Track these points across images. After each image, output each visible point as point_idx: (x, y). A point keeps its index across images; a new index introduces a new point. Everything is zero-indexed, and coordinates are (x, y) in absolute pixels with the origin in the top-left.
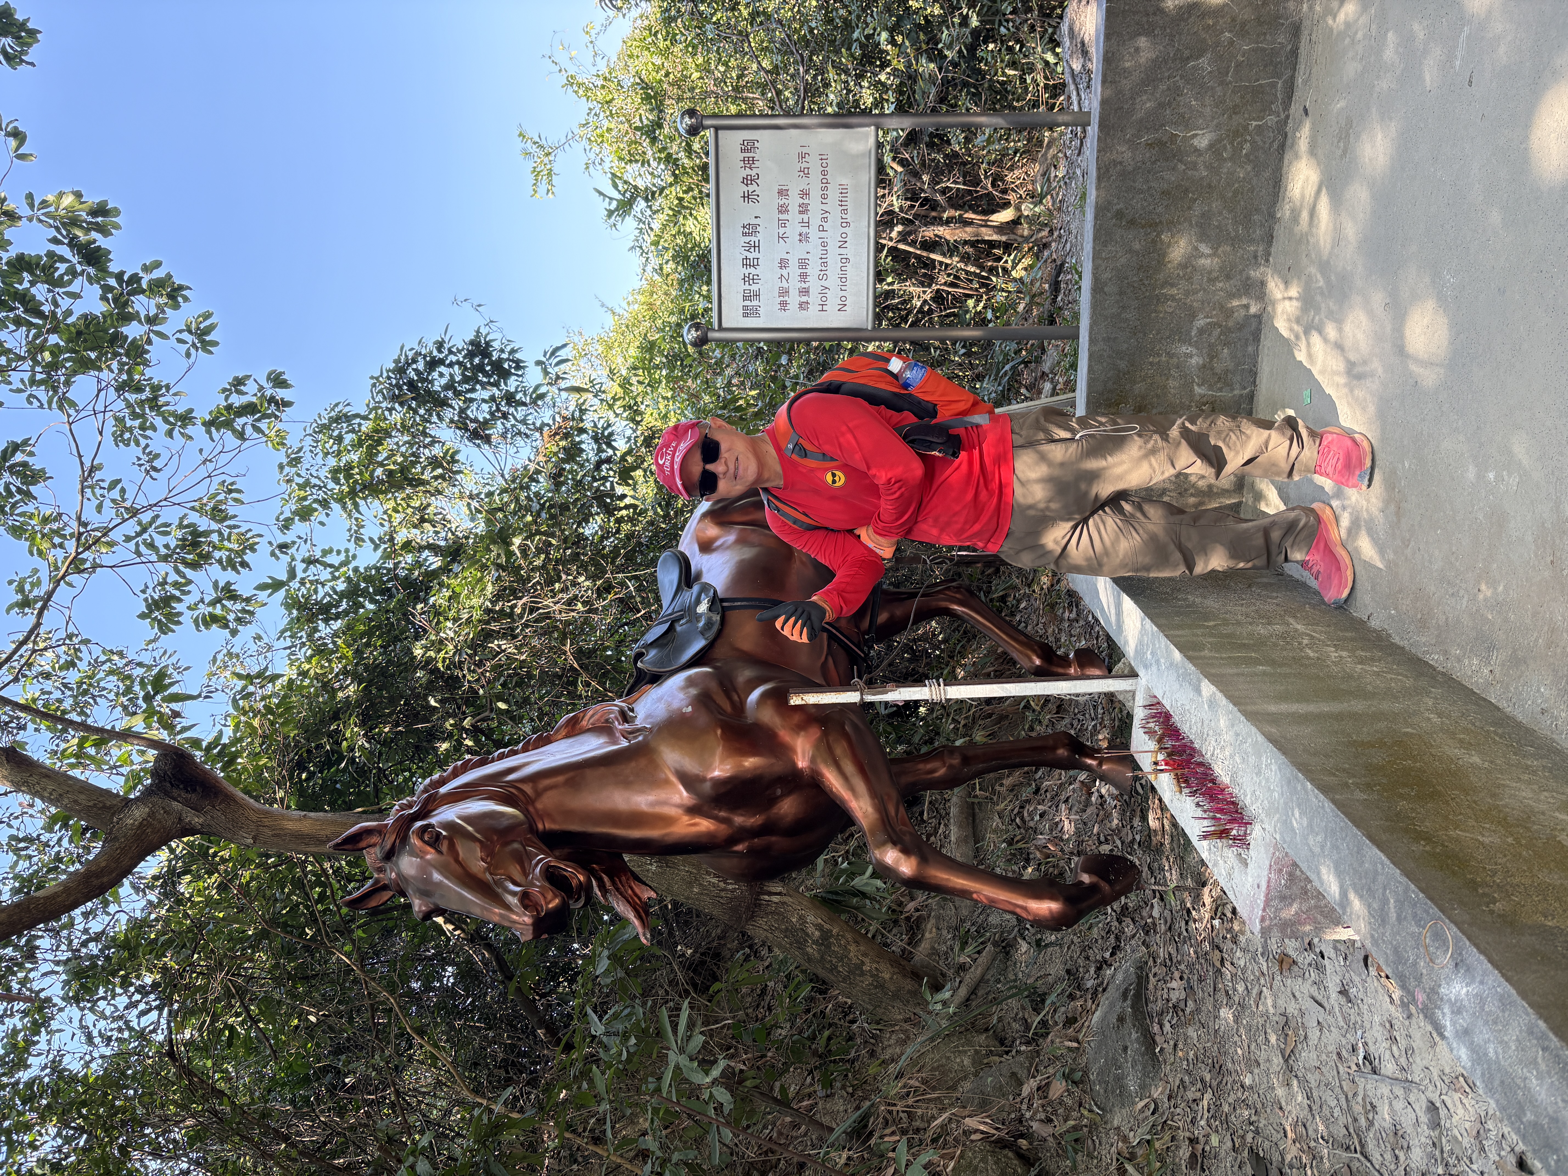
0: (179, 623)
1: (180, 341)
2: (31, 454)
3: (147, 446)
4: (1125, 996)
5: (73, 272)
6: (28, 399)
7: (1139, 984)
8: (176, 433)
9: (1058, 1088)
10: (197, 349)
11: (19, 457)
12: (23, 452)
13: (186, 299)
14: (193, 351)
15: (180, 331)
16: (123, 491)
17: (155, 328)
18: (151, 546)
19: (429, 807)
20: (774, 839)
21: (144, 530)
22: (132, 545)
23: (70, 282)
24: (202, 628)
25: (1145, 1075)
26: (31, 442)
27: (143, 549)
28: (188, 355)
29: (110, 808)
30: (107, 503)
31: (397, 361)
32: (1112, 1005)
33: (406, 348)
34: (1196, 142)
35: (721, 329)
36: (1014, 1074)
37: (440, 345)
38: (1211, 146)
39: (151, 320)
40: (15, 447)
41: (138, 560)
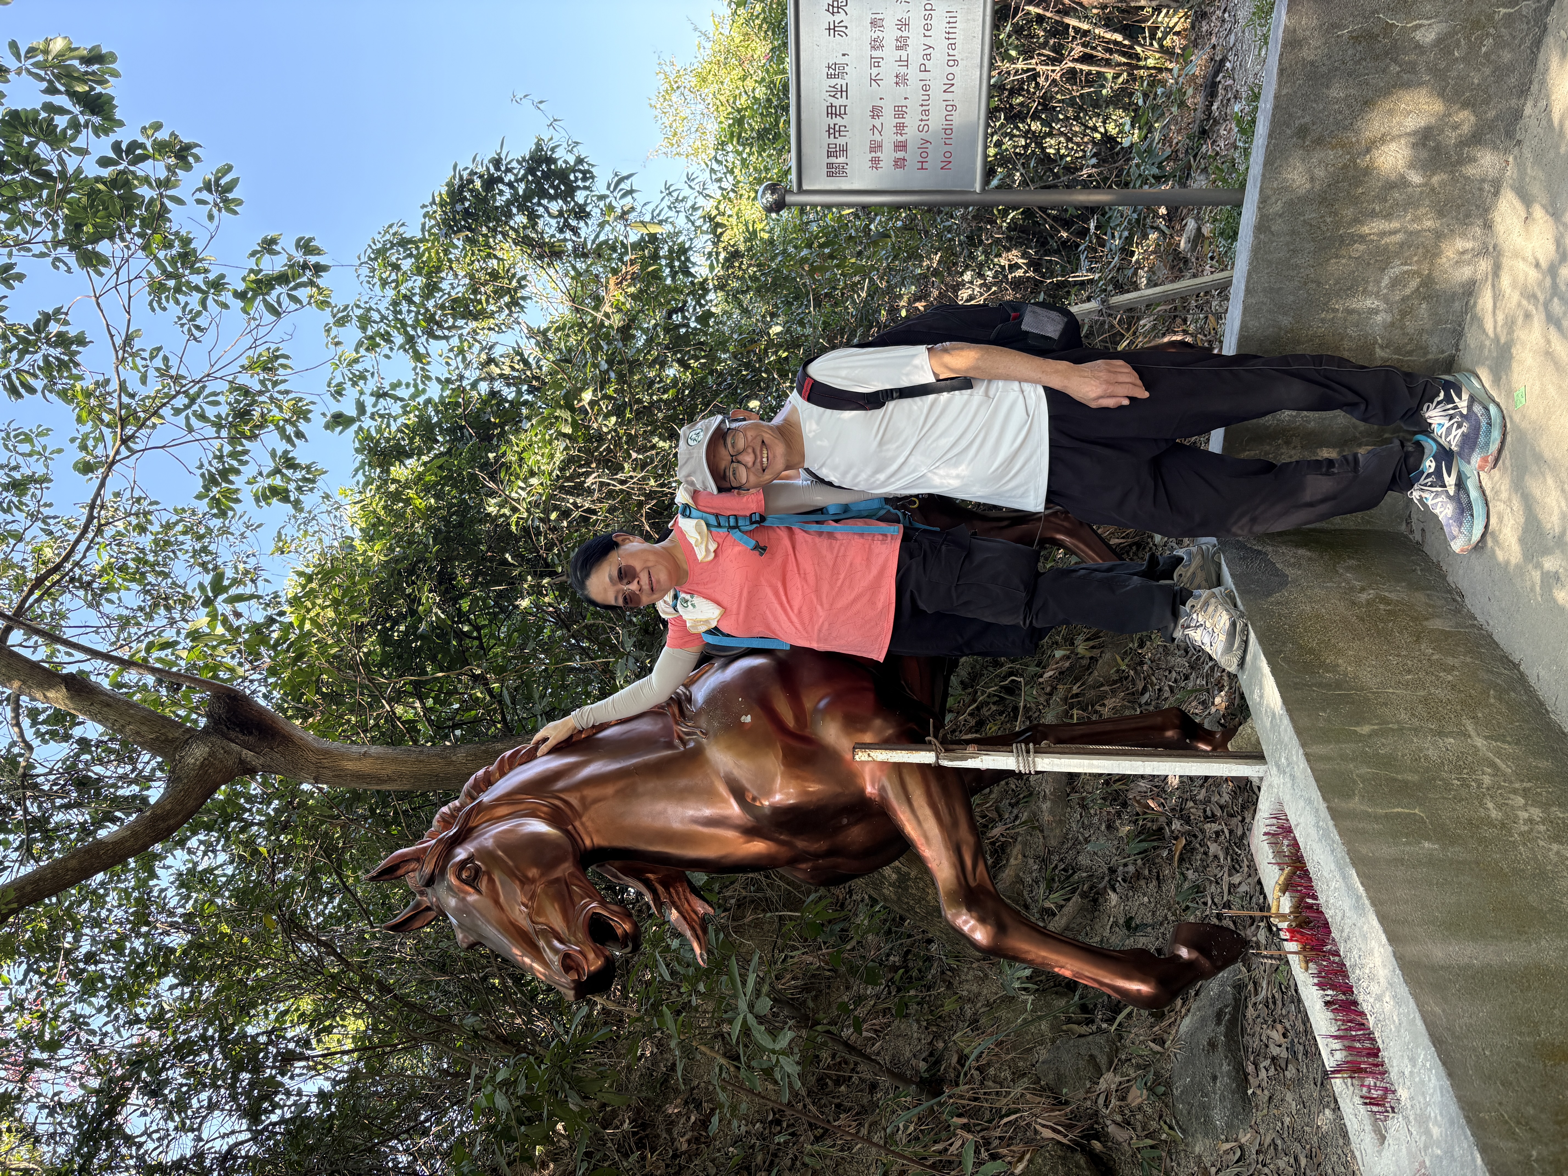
0: (237, 501)
1: (200, 202)
2: (66, 323)
3: (187, 304)
4: (1219, 1015)
5: (75, 125)
6: (53, 264)
7: (1236, 1008)
8: (210, 302)
9: (1137, 1096)
10: (220, 210)
11: (54, 328)
12: (58, 321)
13: (197, 159)
14: (215, 211)
15: (199, 190)
16: (166, 359)
17: (169, 193)
18: (202, 417)
19: (471, 824)
20: (840, 860)
21: (193, 401)
22: (181, 420)
23: (74, 138)
24: (263, 504)
25: (1234, 1115)
26: (64, 310)
27: (193, 421)
28: (211, 217)
29: (173, 741)
30: (152, 374)
31: (450, 184)
32: (1203, 1019)
33: (460, 167)
34: (1418, 36)
35: (801, 191)
36: (1092, 1057)
37: (497, 163)
38: (1439, 41)
39: (164, 184)
40: (47, 318)
41: (189, 437)
